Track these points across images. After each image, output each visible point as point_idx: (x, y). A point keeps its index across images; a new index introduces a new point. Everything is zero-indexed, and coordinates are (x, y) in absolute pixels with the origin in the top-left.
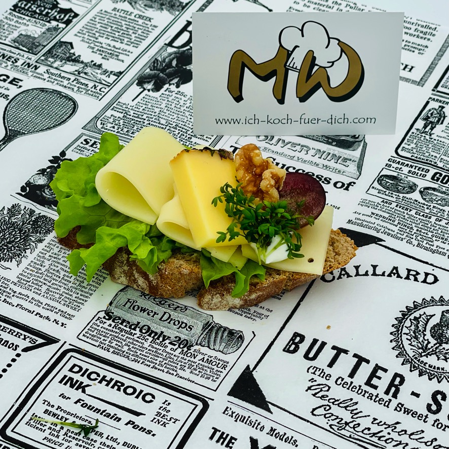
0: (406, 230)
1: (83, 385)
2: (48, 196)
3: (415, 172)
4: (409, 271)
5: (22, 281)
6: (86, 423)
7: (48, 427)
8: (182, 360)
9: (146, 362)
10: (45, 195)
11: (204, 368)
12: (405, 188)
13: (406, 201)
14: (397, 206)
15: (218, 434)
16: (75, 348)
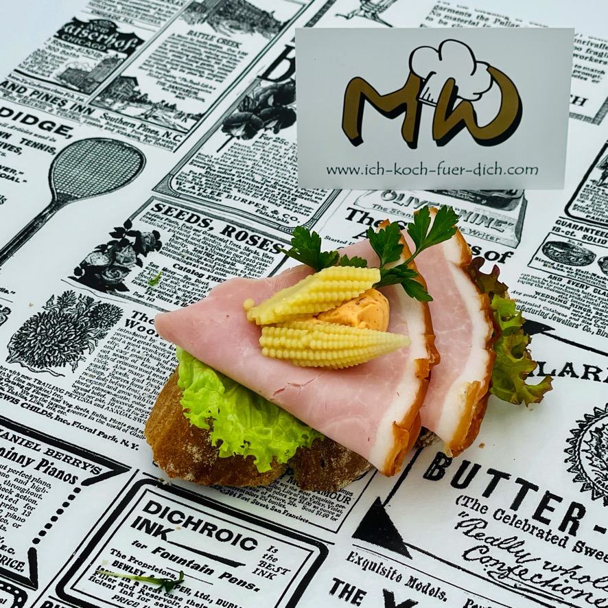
0: (582, 313)
1: (163, 529)
2: (110, 279)
3: (592, 238)
4: (587, 367)
5: (79, 391)
6: (168, 577)
7: (118, 583)
8: (292, 491)
9: (244, 495)
10: (106, 278)
11: (321, 502)
12: (579, 258)
13: (580, 275)
14: (569, 282)
15: (341, 587)
16: (150, 478)
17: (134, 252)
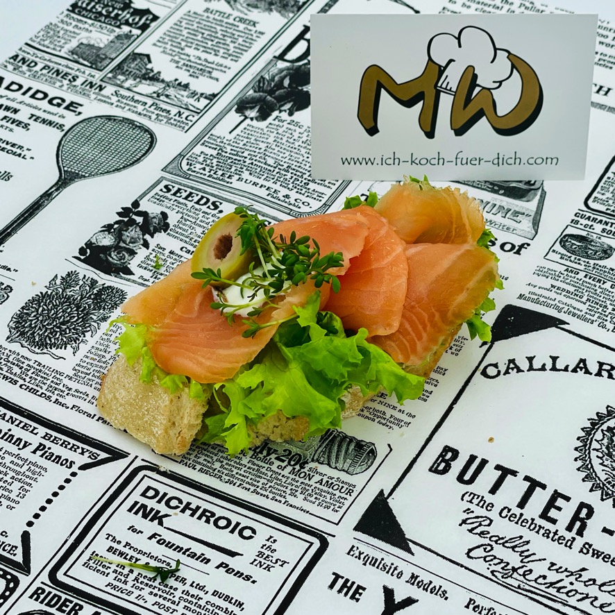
0: (598, 309)
1: (160, 515)
2: (116, 262)
3: (611, 231)
4: (601, 364)
5: (80, 374)
6: (164, 565)
7: (112, 570)
8: (293, 483)
9: (245, 485)
10: (111, 259)
11: (323, 493)
12: (597, 252)
13: (598, 269)
14: (586, 276)
15: (340, 582)
16: (149, 464)
17: (140, 233)
